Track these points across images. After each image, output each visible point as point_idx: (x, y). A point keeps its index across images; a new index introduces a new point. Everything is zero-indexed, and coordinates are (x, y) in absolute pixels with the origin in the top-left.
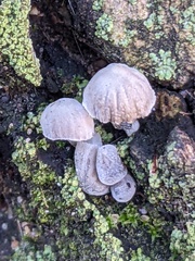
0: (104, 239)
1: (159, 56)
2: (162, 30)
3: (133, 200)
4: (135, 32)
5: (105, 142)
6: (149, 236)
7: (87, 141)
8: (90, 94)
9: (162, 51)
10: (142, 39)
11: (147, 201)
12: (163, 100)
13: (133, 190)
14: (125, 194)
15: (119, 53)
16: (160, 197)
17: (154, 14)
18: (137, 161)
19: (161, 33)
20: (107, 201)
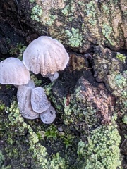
0: (35, 147)
1: (71, 32)
2: (73, 15)
3: (54, 122)
4: (56, 17)
5: (36, 86)
6: (64, 145)
7: (25, 85)
8: (27, 56)
9: (73, 29)
10: (61, 21)
11: (63, 123)
12: (73, 60)
13: (54, 116)
14: (49, 118)
15: (46, 30)
16: (71, 121)
17: (68, 6)
18: (57, 98)
19: (73, 18)
20: (37, 123)
